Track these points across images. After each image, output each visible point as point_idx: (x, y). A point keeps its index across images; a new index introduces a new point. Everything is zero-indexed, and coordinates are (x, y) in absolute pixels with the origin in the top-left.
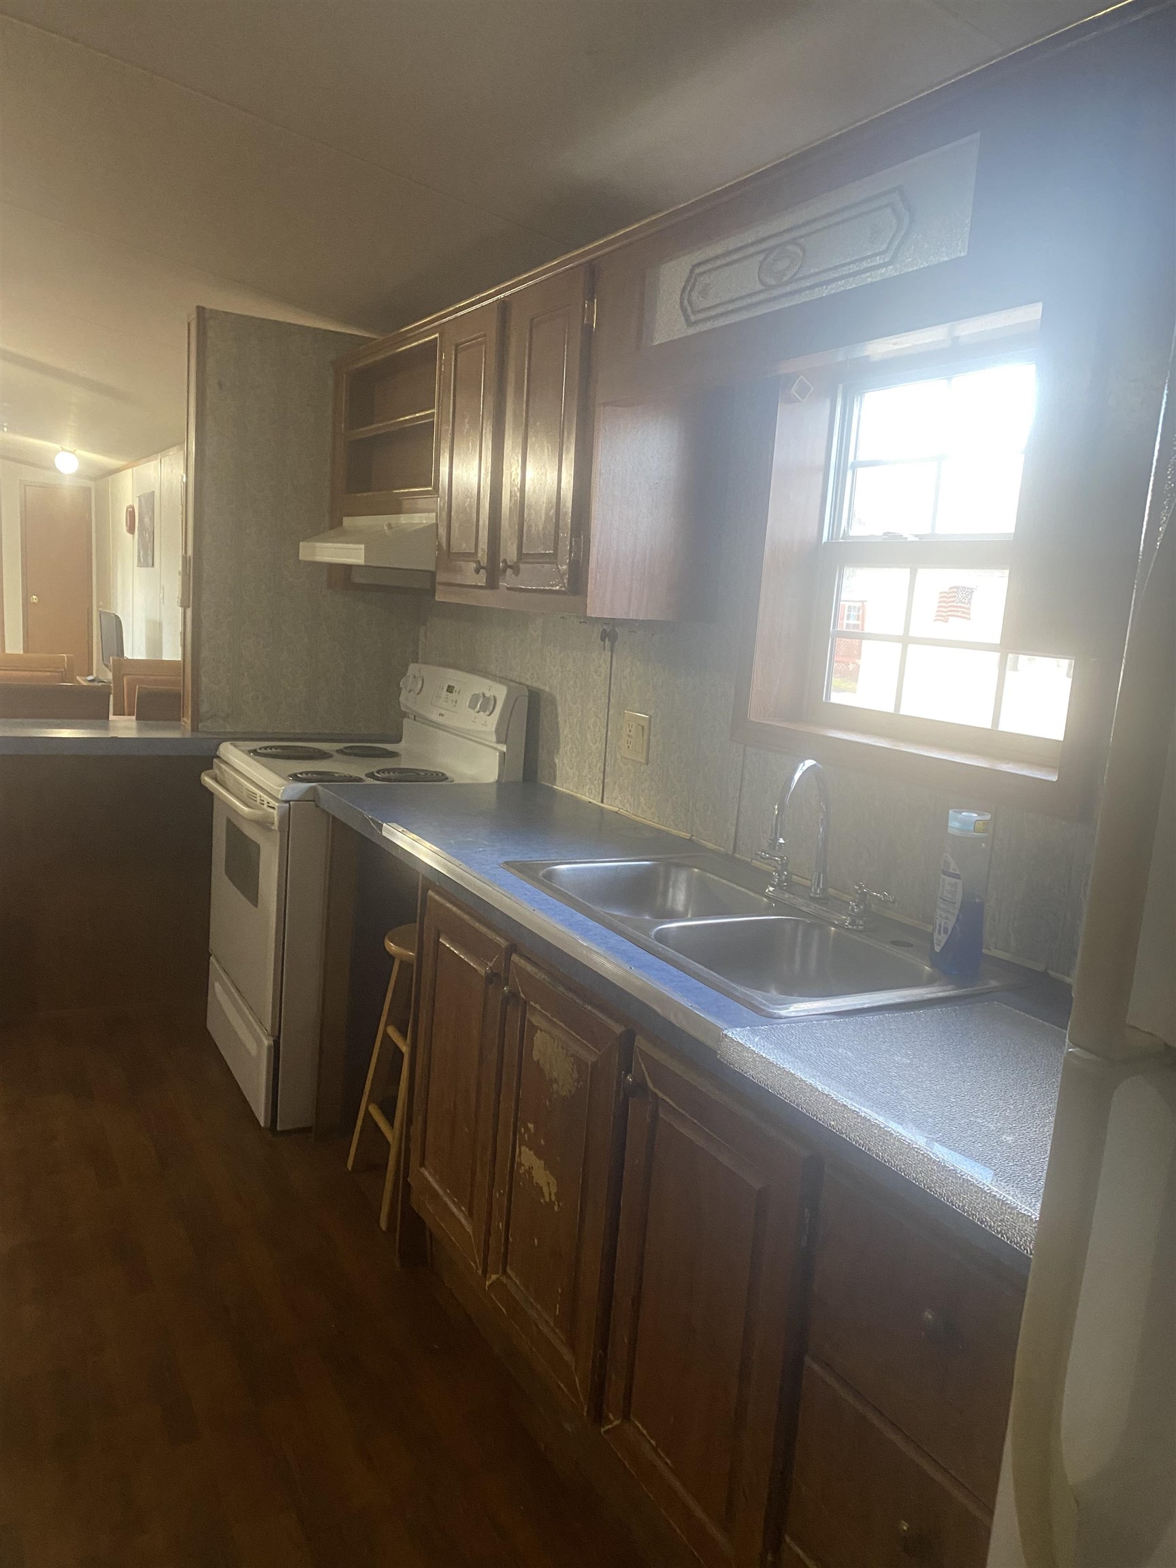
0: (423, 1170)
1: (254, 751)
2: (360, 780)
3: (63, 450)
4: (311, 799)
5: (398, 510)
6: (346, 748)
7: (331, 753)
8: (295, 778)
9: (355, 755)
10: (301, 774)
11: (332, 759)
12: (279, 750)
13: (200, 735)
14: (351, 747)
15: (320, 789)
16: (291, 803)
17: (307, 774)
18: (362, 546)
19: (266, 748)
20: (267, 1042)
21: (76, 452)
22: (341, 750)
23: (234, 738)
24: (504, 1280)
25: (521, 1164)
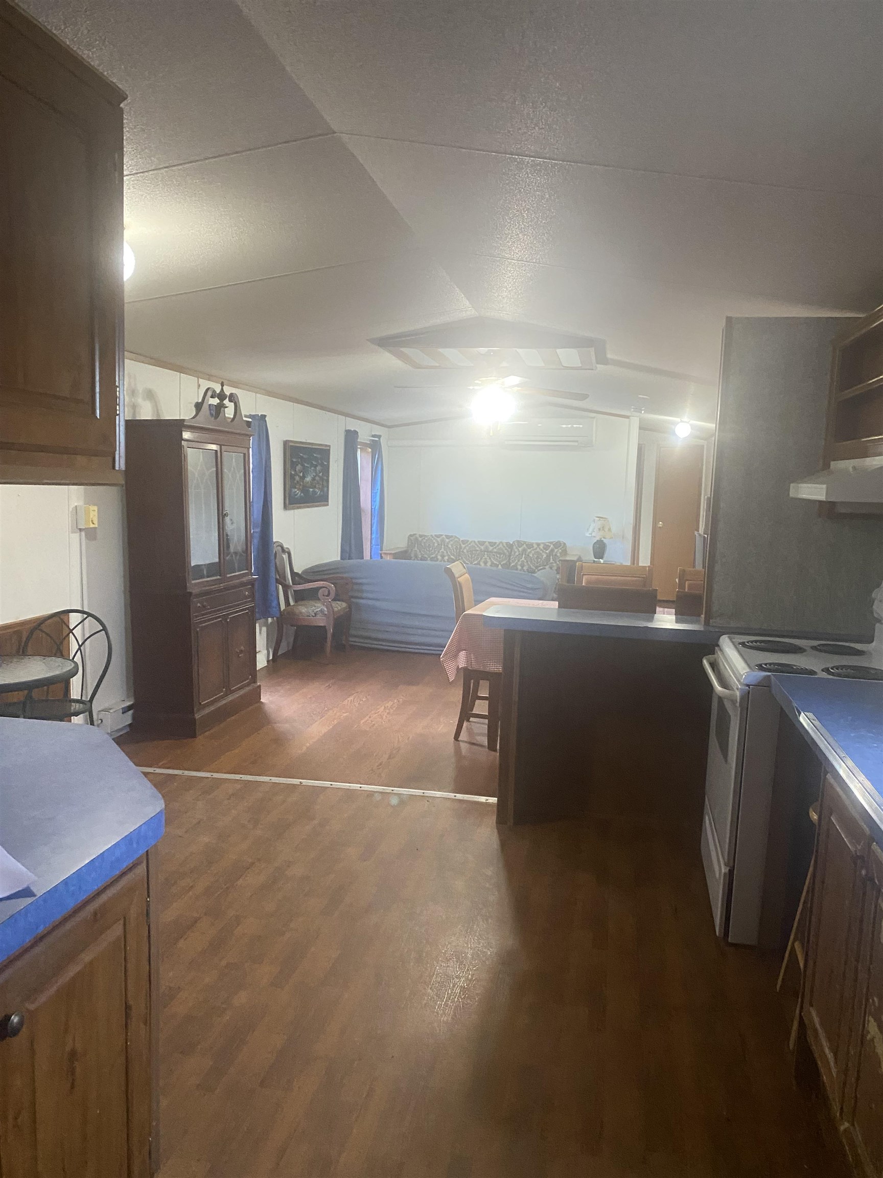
0: (811, 1009)
1: (743, 644)
2: (812, 673)
3: (682, 421)
4: (764, 684)
5: (865, 455)
6: (819, 645)
7: (805, 648)
8: (760, 667)
9: (826, 652)
10: (766, 665)
11: (804, 653)
12: (763, 644)
13: (711, 629)
14: (823, 645)
15: (772, 677)
16: (751, 686)
17: (770, 665)
18: (824, 486)
19: (752, 642)
20: (724, 870)
21: (690, 422)
22: (815, 647)
23: (732, 632)
24: (852, 1128)
25: (868, 1032)
